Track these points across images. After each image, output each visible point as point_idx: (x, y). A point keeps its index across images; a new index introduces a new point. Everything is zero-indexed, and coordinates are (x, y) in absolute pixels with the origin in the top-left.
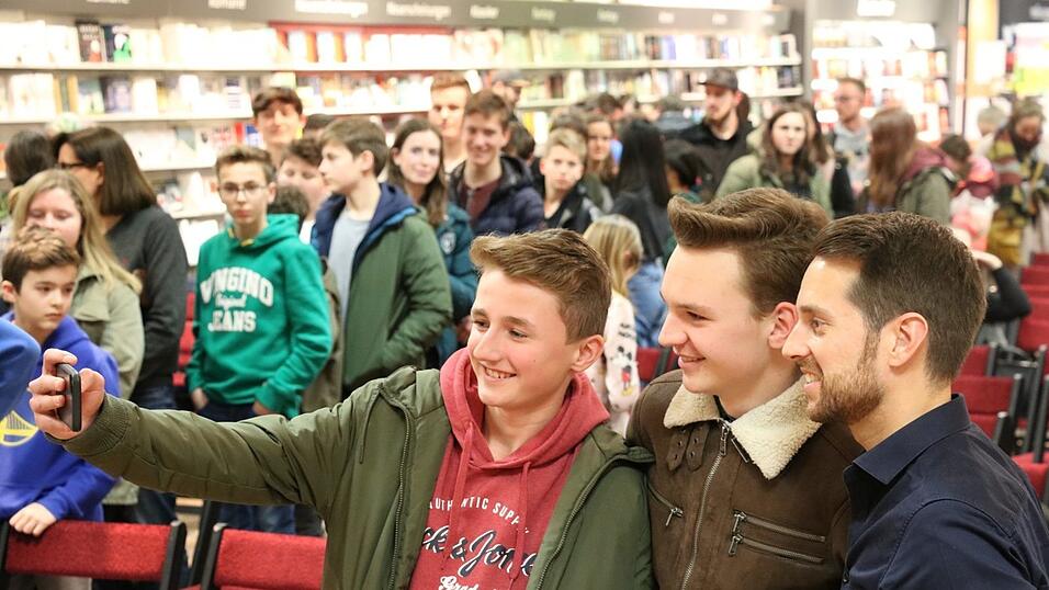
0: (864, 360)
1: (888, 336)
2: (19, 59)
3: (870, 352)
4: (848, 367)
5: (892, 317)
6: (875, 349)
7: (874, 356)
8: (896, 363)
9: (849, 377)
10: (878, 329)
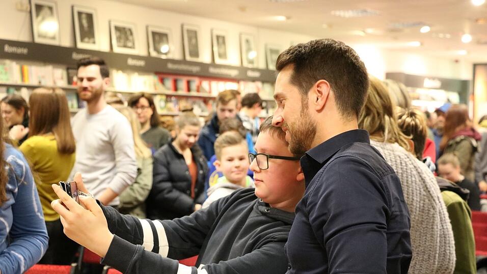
0: (303, 111)
1: (312, 95)
2: (40, 82)
3: (305, 106)
4: (296, 117)
5: (312, 85)
6: (307, 103)
7: (307, 108)
8: (319, 108)
9: (298, 121)
10: (306, 93)
